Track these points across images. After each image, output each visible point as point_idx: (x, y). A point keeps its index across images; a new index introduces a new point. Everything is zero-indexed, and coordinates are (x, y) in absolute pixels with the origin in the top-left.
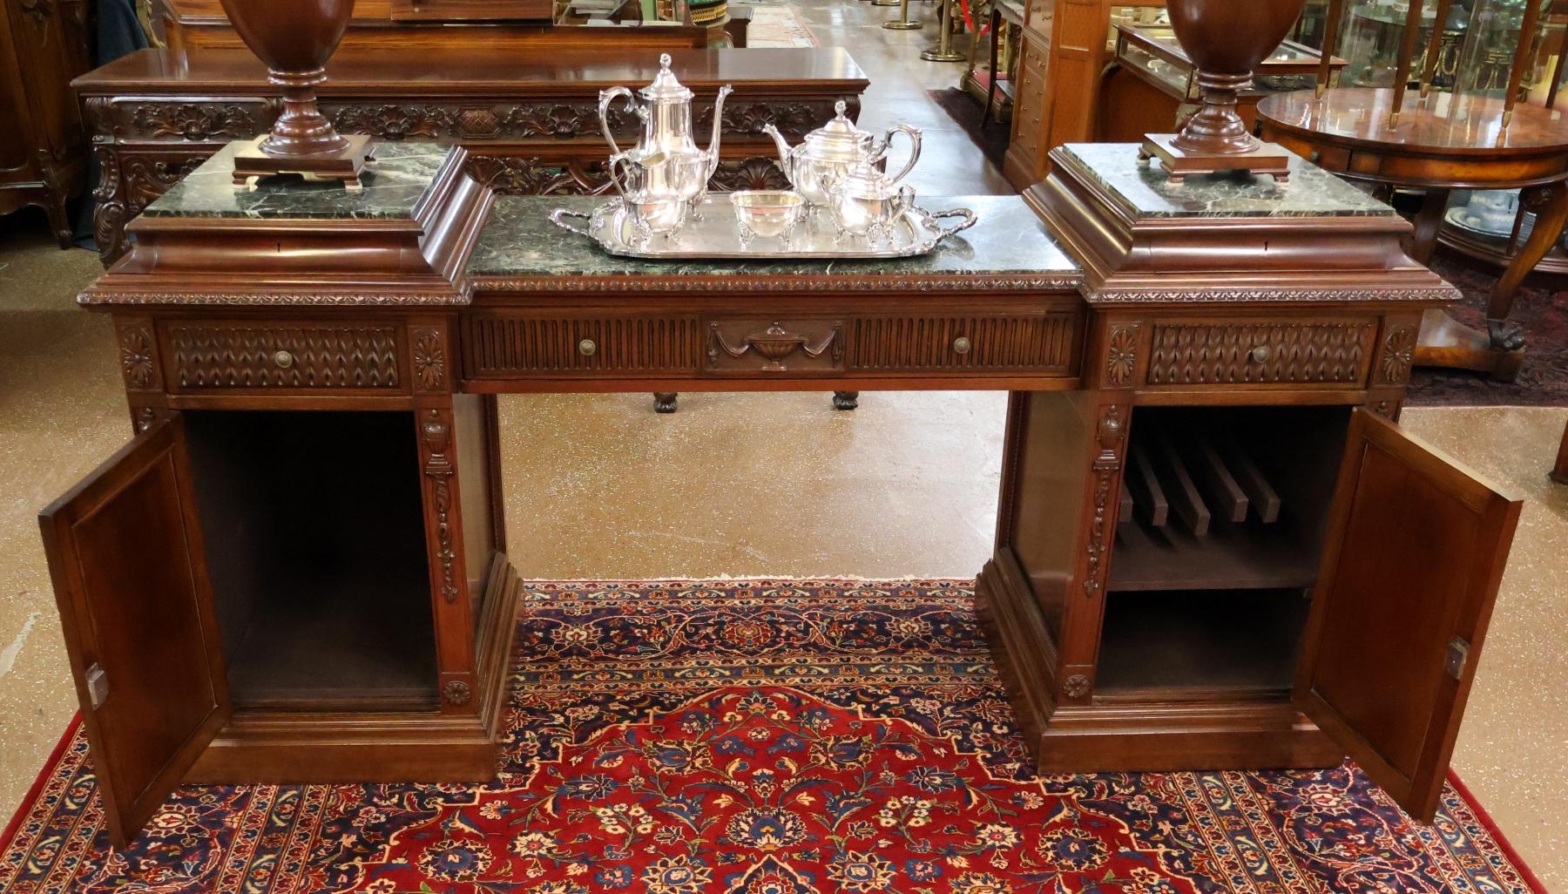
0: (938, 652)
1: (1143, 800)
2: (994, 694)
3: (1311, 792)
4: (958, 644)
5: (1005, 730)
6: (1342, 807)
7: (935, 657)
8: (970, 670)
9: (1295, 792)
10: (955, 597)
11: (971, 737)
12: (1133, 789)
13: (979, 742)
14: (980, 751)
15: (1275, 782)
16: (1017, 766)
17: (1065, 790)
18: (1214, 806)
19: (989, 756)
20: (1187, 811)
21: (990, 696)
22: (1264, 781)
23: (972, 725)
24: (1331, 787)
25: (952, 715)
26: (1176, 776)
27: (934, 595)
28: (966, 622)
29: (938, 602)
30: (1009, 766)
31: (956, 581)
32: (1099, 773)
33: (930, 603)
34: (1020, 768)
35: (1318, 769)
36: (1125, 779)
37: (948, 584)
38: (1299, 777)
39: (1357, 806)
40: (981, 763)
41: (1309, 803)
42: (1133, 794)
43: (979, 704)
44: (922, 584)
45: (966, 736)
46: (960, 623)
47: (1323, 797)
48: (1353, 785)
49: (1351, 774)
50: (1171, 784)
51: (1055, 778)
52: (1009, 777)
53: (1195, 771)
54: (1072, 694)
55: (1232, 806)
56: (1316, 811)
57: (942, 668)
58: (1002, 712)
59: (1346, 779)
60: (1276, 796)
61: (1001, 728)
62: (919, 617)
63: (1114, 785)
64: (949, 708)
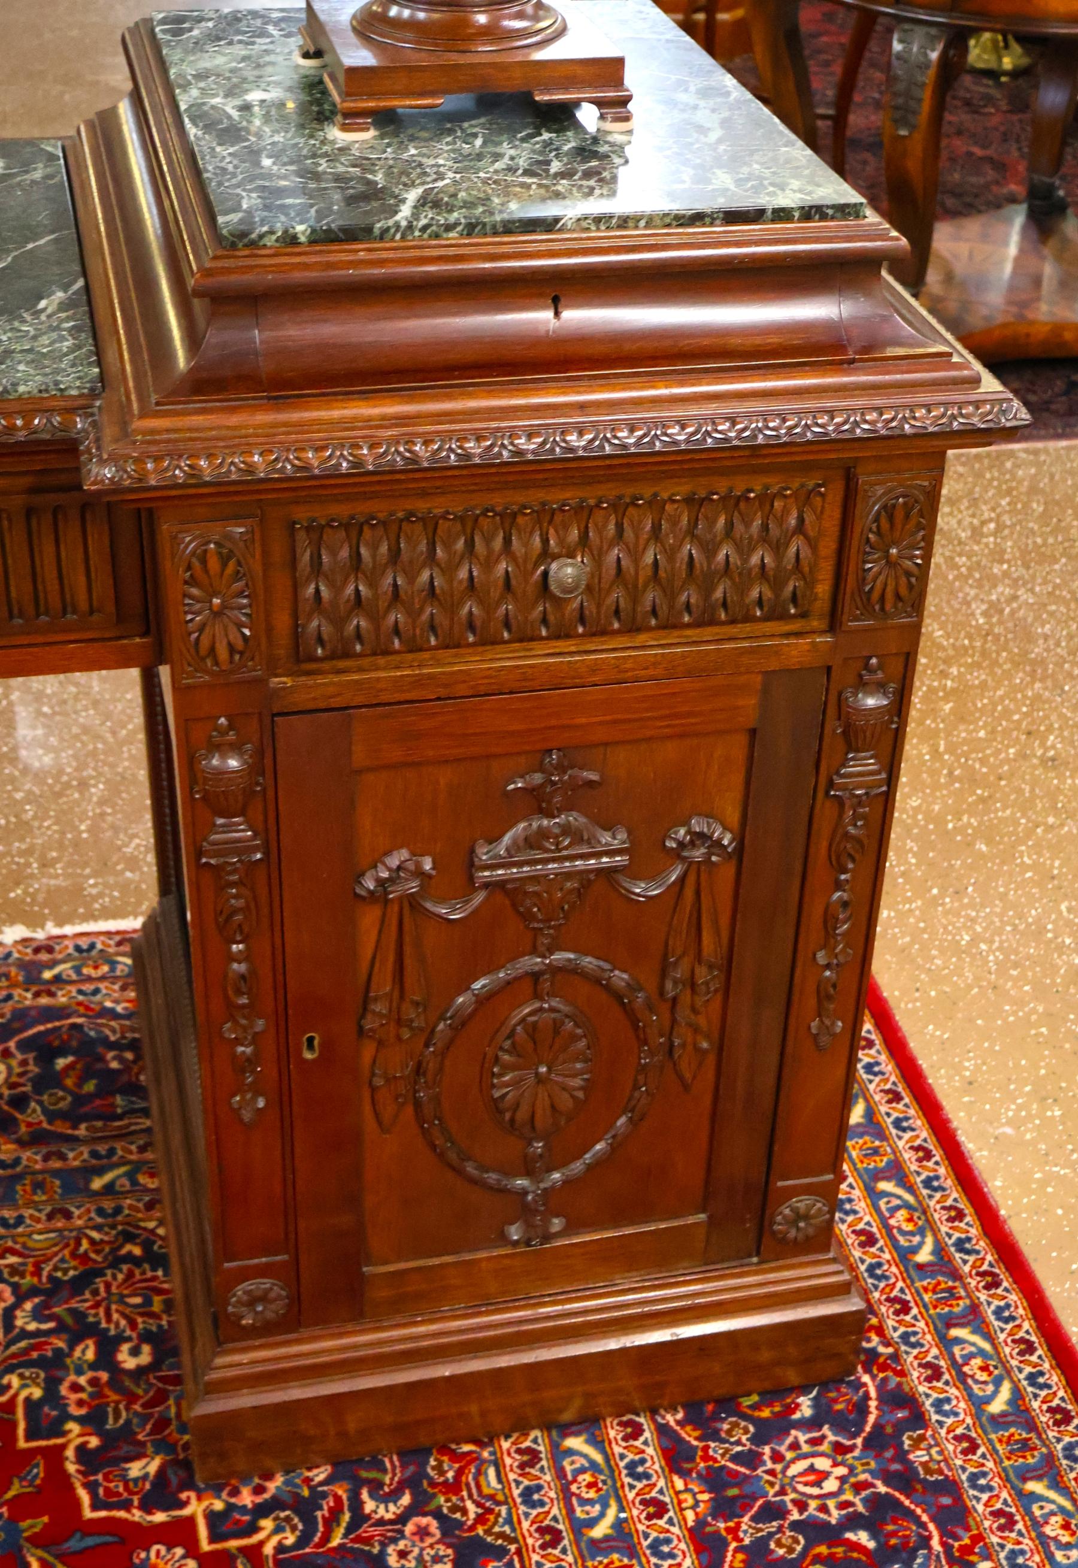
0: (37, 1138)
1: (423, 1532)
2: (137, 1251)
3: (789, 1455)
4: (85, 1109)
5: (145, 1357)
6: (848, 1496)
7: (26, 1155)
8: (97, 1184)
9: (752, 1459)
10: (103, 978)
11: (64, 1390)
12: (406, 1500)
13: (80, 1403)
14: (73, 1427)
15: (715, 1436)
16: (153, 1467)
17: (254, 1529)
18: (579, 1527)
19: (94, 1442)
20: (519, 1552)
21: (130, 1258)
22: (690, 1436)
23: (72, 1348)
24: (831, 1438)
25: (32, 1326)
26: (506, 1445)
27: (57, 979)
28: (112, 1046)
29: (62, 999)
30: (135, 1469)
31: (108, 934)
32: (334, 1465)
33: (44, 1001)
34: (161, 1472)
35: (804, 1390)
36: (391, 1475)
37: (92, 946)
38: (766, 1413)
39: (882, 1489)
40: (71, 1468)
41: (782, 1492)
42: (402, 1519)
43: (100, 1284)
44: (37, 950)
45: (51, 1386)
46: (100, 1050)
47: (811, 1469)
48: (878, 1426)
49: (873, 1393)
50: (491, 1472)
51: (235, 1492)
52: (127, 1506)
53: (547, 1427)
54: (247, 1321)
55: (618, 1524)
56: (795, 1516)
57: (38, 1186)
58: (148, 1302)
59: (862, 1409)
60: (715, 1480)
61: (135, 1352)
62: (12, 1044)
63: (365, 1495)
64: (28, 1306)
